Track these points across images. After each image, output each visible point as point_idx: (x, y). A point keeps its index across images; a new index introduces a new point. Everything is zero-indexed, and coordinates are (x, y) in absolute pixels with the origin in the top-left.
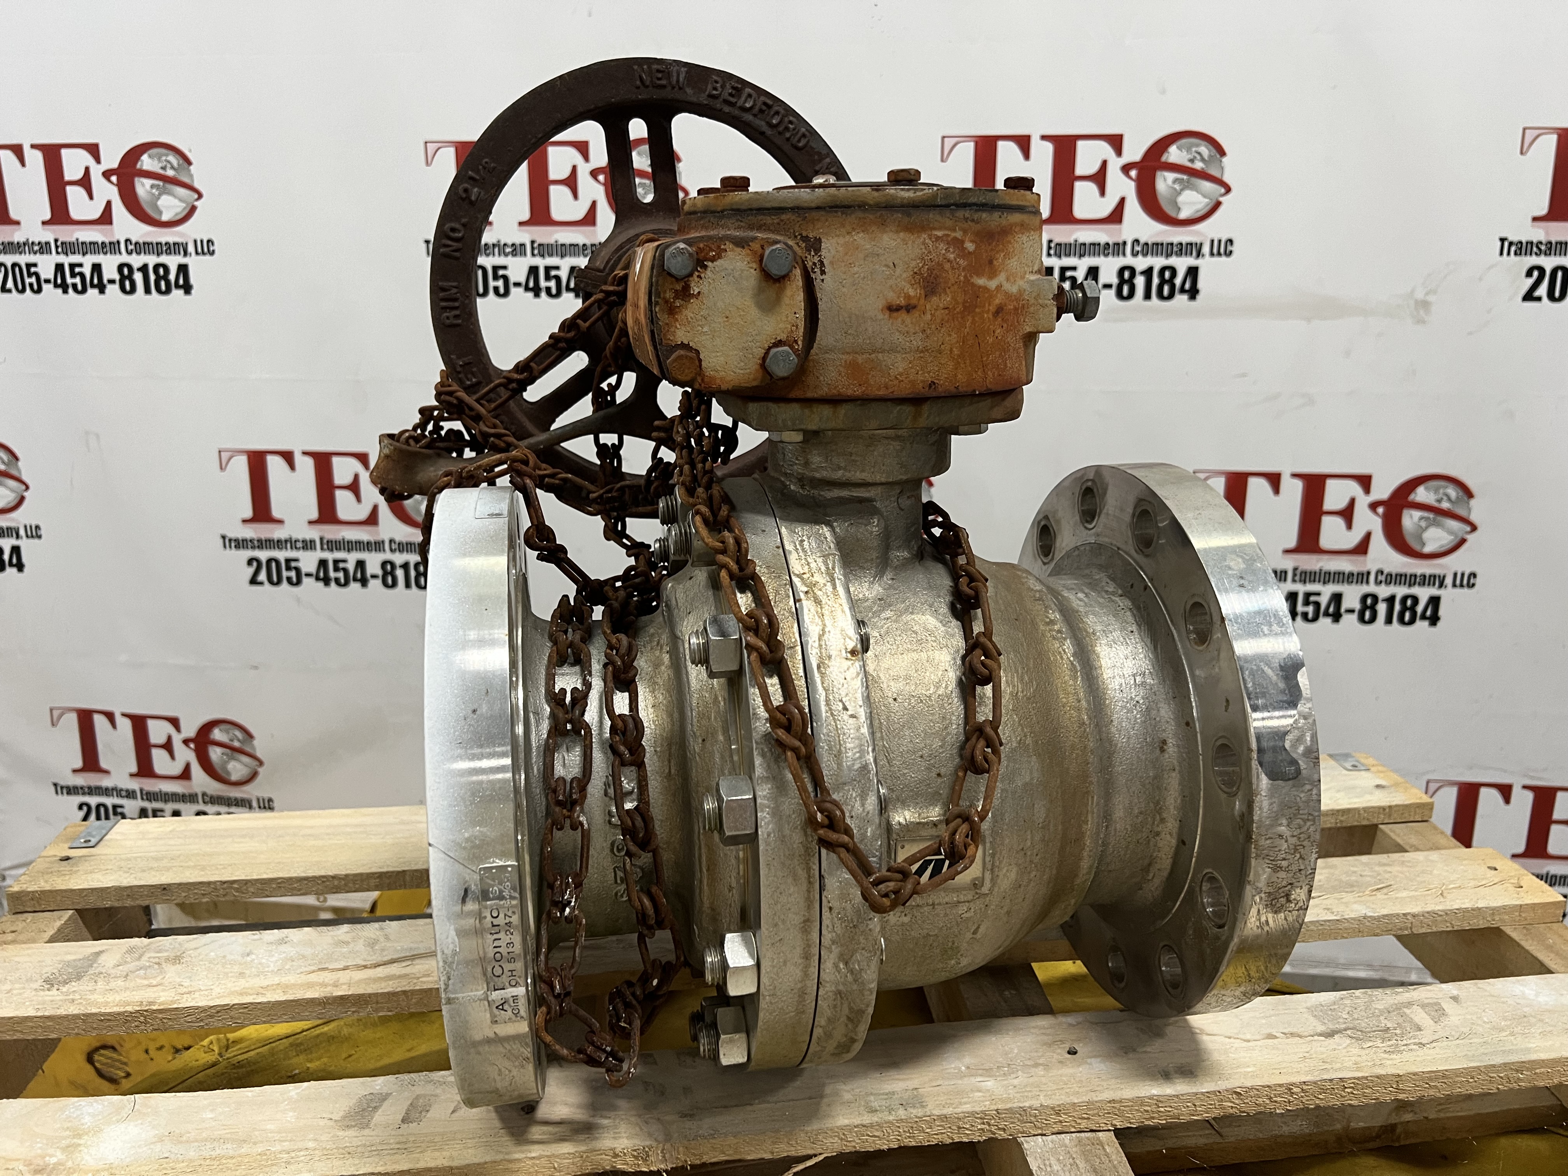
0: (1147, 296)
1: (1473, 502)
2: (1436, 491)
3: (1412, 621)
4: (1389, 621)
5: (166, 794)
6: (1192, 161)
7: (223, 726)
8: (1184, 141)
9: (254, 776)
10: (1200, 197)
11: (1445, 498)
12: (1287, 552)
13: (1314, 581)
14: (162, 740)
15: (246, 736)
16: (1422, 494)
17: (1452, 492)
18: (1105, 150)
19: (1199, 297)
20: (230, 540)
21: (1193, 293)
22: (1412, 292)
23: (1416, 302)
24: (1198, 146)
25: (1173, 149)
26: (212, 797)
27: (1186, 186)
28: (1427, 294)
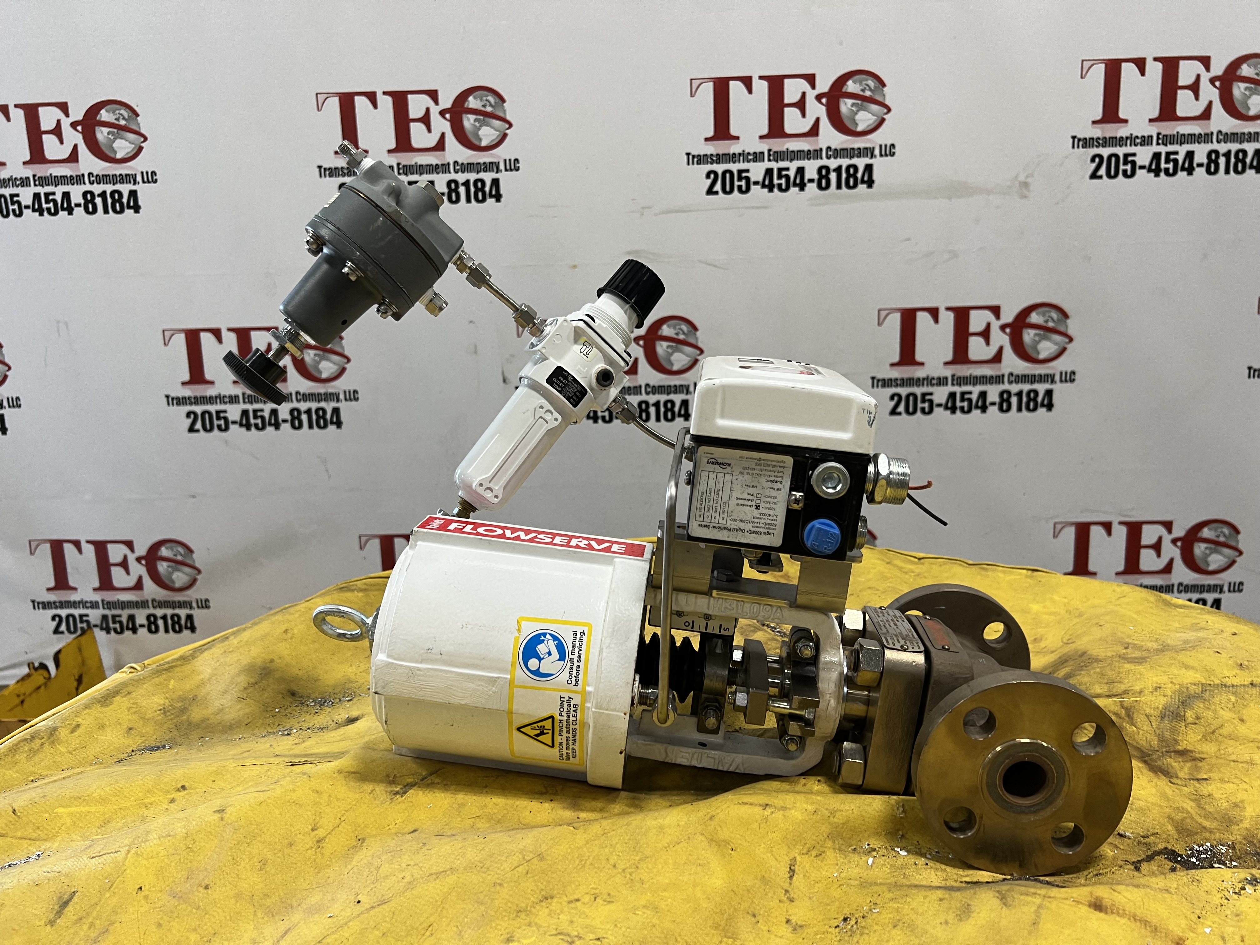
0: (839, 187)
1: (1069, 322)
2: (1044, 314)
3: (1035, 409)
4: (1019, 409)
5: (123, 602)
6: (863, 90)
7: (169, 545)
8: (857, 77)
9: (194, 582)
10: (870, 116)
11: (1050, 319)
12: (946, 364)
13: (967, 384)
14: (119, 559)
15: (187, 551)
16: (1035, 318)
17: (1054, 315)
18: (804, 85)
19: (874, 186)
20: (173, 399)
21: (870, 183)
22: (1017, 175)
23: (1020, 183)
24: (867, 80)
25: (850, 83)
26: (160, 602)
27: (861, 108)
28: (1027, 177)
